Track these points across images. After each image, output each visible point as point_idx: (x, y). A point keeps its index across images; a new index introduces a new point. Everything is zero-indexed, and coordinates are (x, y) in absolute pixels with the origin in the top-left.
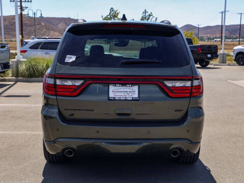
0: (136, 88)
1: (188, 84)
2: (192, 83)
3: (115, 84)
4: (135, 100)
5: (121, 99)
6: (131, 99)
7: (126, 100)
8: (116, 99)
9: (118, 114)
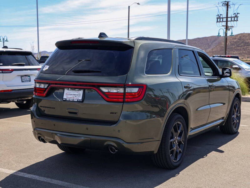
0: (81, 92)
1: (121, 90)
2: (125, 90)
3: (68, 88)
4: (80, 102)
5: (70, 100)
6: (77, 100)
7: (73, 101)
8: (67, 100)
9: (70, 112)
